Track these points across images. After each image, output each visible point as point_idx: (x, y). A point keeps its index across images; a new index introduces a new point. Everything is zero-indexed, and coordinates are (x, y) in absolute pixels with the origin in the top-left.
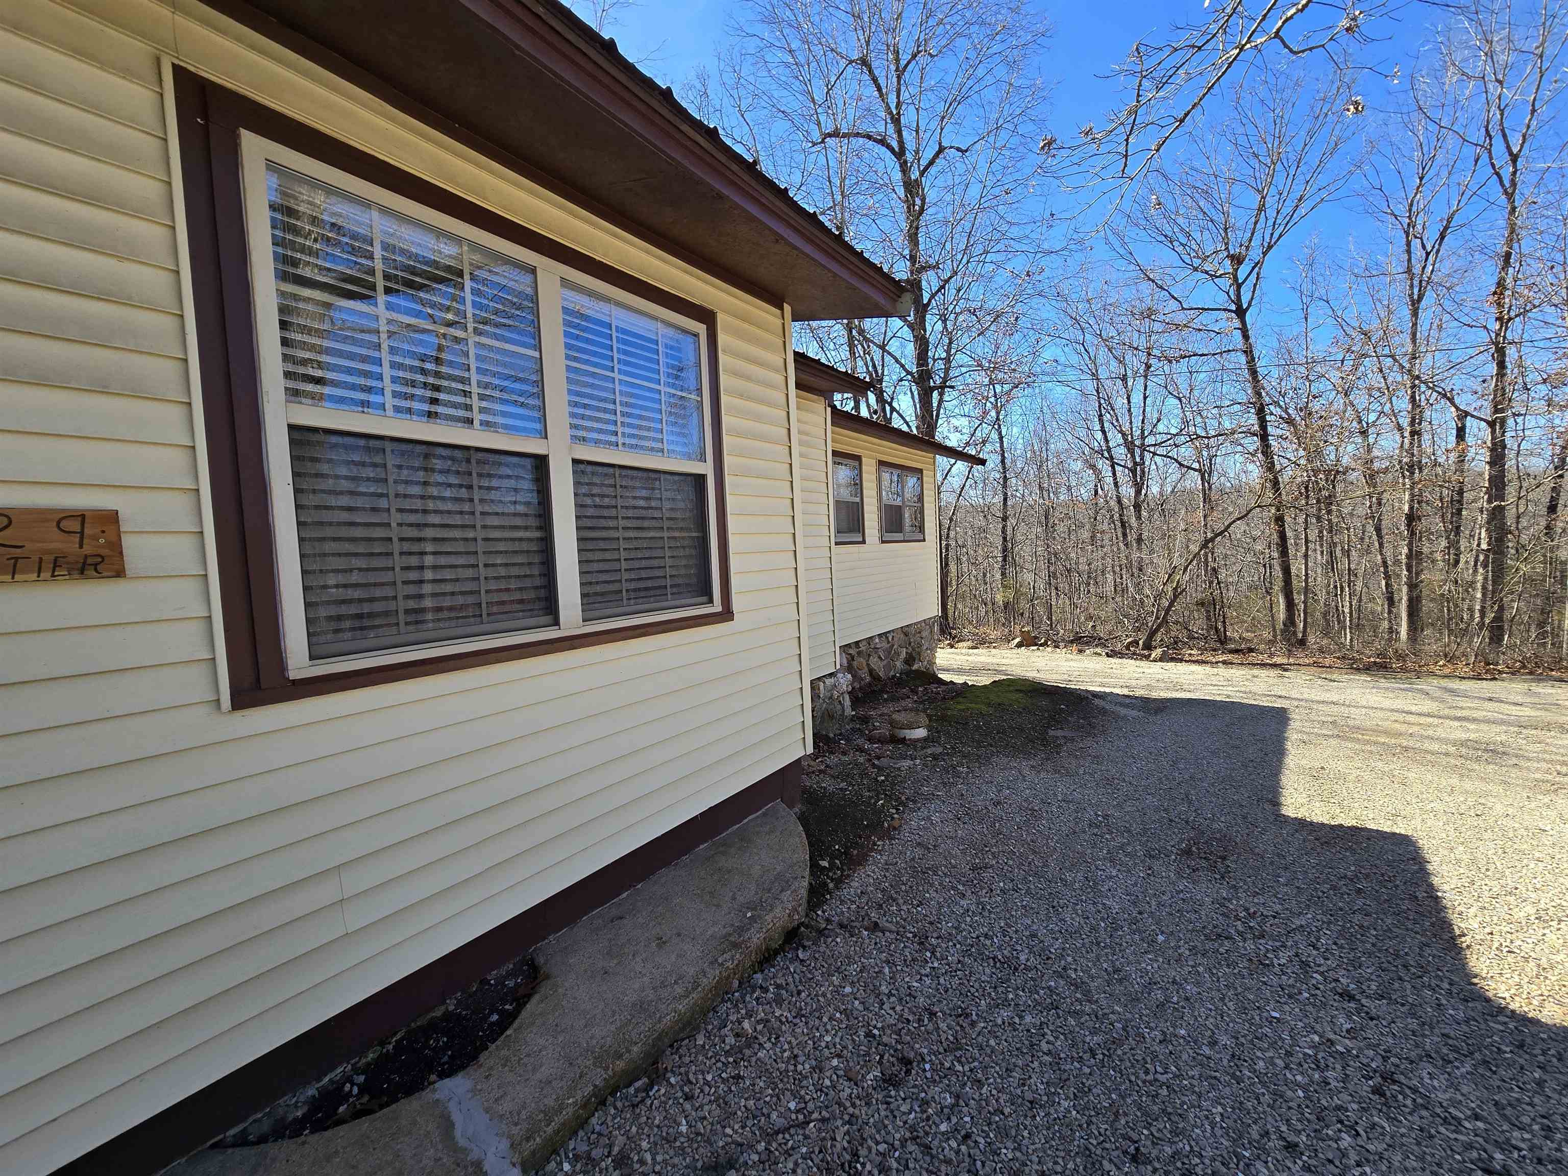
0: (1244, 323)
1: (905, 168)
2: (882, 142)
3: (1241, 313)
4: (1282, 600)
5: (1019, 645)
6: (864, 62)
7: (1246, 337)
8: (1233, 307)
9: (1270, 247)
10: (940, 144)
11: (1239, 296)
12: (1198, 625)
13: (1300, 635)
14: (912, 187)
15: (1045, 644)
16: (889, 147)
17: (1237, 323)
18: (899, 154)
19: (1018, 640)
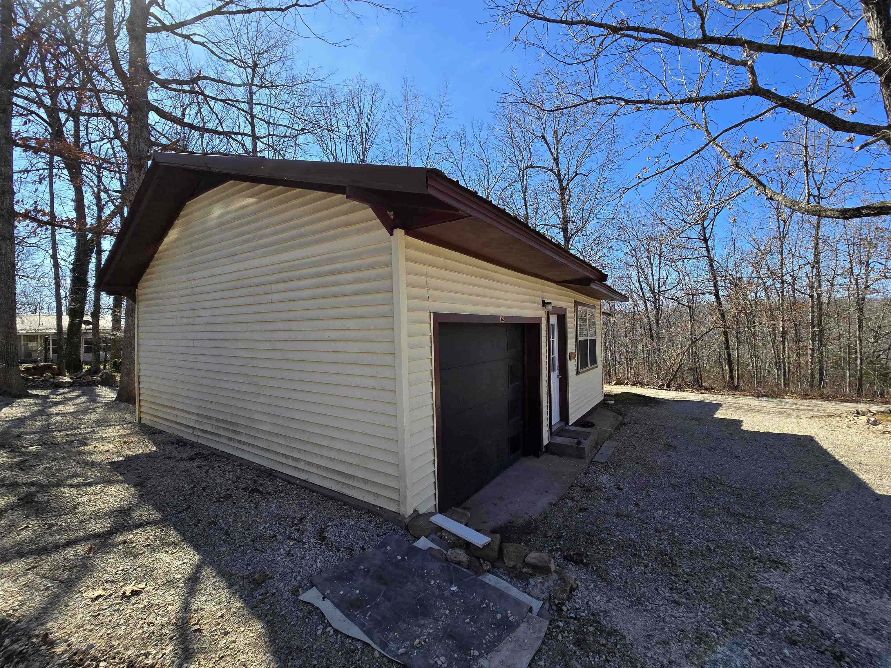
0: (707, 245)
1: (560, 181)
2: (551, 170)
3: (706, 240)
4: (727, 368)
5: (616, 384)
6: (543, 137)
7: (708, 251)
8: (702, 238)
9: (718, 213)
10: (576, 172)
11: (705, 234)
12: (689, 379)
13: (736, 384)
14: (563, 189)
15: (627, 384)
16: (554, 172)
17: (704, 245)
18: (558, 176)
19: (615, 382)
